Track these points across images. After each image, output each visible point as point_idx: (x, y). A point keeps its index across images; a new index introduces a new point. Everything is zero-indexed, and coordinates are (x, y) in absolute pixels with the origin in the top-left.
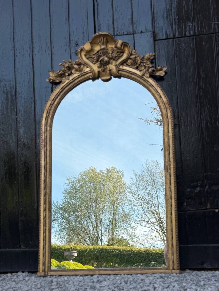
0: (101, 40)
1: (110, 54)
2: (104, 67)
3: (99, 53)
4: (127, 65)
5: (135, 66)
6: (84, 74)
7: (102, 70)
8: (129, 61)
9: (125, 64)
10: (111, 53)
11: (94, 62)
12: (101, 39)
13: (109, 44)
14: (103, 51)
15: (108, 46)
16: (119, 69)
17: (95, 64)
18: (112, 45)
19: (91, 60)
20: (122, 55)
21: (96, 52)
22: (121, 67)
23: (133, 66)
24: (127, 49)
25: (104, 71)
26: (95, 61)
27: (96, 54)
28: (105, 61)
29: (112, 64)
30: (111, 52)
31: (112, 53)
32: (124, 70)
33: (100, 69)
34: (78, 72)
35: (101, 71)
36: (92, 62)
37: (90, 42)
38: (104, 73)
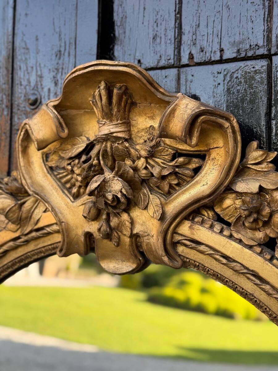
0: (97, 98)
1: (141, 163)
2: (108, 220)
3: (93, 153)
4: (219, 219)
5: (260, 235)
6: (34, 234)
7: (99, 230)
8: (228, 202)
9: (208, 214)
10: (146, 158)
11: (75, 190)
12: (97, 93)
13: (140, 114)
14: (109, 145)
15: (133, 123)
16: (177, 238)
17: (77, 196)
18: (152, 118)
19: (64, 180)
20: (197, 171)
21: (81, 147)
22: (185, 229)
23: (250, 233)
24: (221, 143)
25: (108, 236)
26: (78, 184)
27: (79, 156)
28: (110, 197)
29: (146, 208)
30: (143, 153)
31: (151, 155)
32: (202, 248)
33: (93, 227)
34: (11, 226)
35: (97, 235)
36: (68, 185)
37: (56, 103)
38: (109, 245)
